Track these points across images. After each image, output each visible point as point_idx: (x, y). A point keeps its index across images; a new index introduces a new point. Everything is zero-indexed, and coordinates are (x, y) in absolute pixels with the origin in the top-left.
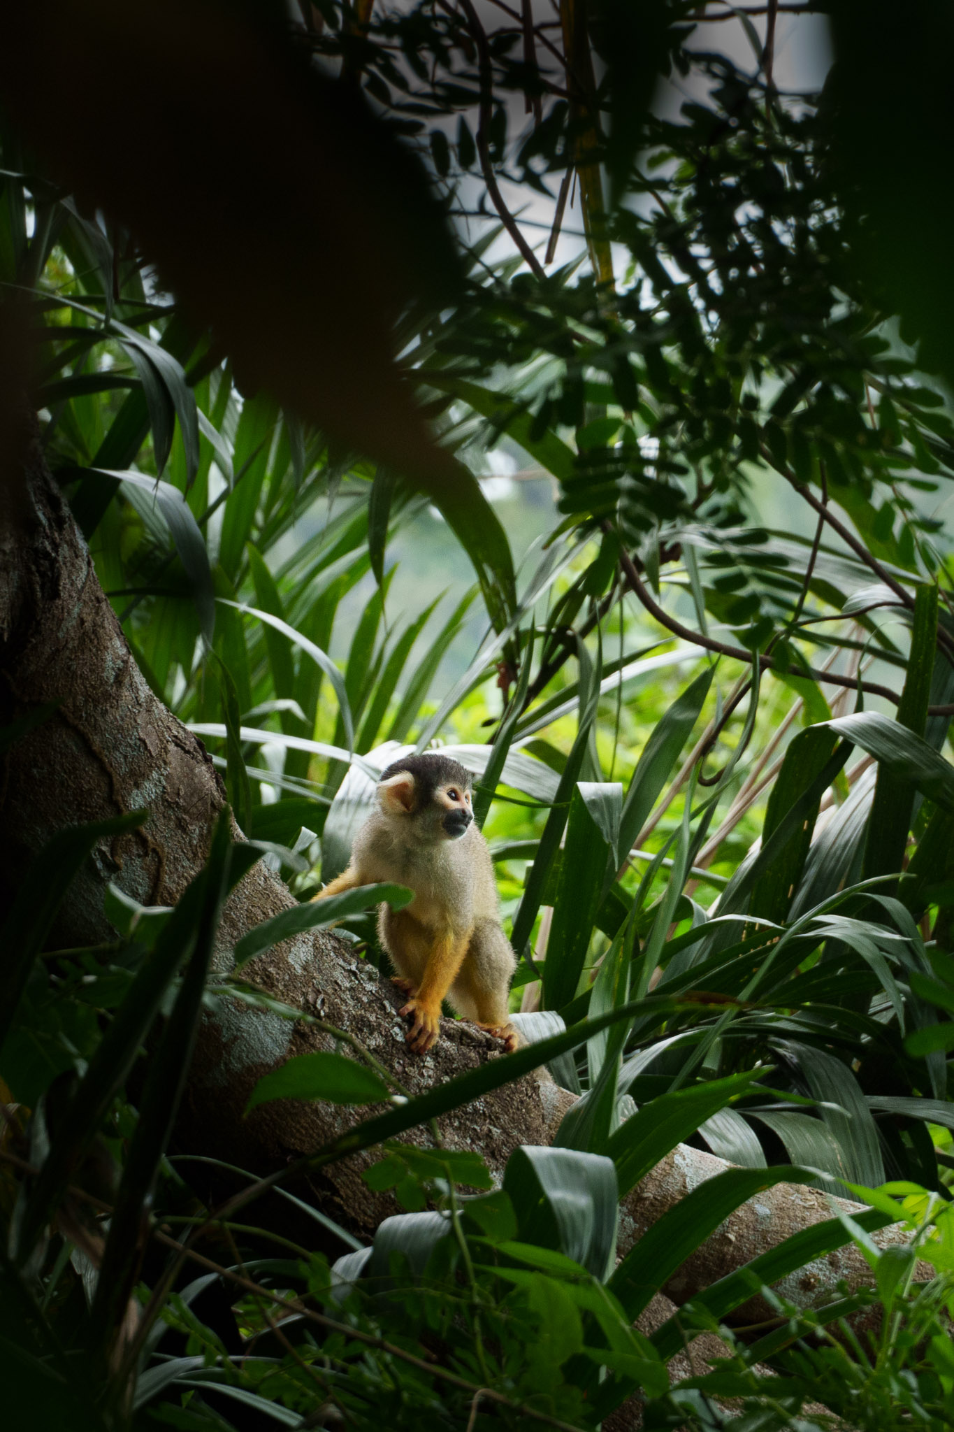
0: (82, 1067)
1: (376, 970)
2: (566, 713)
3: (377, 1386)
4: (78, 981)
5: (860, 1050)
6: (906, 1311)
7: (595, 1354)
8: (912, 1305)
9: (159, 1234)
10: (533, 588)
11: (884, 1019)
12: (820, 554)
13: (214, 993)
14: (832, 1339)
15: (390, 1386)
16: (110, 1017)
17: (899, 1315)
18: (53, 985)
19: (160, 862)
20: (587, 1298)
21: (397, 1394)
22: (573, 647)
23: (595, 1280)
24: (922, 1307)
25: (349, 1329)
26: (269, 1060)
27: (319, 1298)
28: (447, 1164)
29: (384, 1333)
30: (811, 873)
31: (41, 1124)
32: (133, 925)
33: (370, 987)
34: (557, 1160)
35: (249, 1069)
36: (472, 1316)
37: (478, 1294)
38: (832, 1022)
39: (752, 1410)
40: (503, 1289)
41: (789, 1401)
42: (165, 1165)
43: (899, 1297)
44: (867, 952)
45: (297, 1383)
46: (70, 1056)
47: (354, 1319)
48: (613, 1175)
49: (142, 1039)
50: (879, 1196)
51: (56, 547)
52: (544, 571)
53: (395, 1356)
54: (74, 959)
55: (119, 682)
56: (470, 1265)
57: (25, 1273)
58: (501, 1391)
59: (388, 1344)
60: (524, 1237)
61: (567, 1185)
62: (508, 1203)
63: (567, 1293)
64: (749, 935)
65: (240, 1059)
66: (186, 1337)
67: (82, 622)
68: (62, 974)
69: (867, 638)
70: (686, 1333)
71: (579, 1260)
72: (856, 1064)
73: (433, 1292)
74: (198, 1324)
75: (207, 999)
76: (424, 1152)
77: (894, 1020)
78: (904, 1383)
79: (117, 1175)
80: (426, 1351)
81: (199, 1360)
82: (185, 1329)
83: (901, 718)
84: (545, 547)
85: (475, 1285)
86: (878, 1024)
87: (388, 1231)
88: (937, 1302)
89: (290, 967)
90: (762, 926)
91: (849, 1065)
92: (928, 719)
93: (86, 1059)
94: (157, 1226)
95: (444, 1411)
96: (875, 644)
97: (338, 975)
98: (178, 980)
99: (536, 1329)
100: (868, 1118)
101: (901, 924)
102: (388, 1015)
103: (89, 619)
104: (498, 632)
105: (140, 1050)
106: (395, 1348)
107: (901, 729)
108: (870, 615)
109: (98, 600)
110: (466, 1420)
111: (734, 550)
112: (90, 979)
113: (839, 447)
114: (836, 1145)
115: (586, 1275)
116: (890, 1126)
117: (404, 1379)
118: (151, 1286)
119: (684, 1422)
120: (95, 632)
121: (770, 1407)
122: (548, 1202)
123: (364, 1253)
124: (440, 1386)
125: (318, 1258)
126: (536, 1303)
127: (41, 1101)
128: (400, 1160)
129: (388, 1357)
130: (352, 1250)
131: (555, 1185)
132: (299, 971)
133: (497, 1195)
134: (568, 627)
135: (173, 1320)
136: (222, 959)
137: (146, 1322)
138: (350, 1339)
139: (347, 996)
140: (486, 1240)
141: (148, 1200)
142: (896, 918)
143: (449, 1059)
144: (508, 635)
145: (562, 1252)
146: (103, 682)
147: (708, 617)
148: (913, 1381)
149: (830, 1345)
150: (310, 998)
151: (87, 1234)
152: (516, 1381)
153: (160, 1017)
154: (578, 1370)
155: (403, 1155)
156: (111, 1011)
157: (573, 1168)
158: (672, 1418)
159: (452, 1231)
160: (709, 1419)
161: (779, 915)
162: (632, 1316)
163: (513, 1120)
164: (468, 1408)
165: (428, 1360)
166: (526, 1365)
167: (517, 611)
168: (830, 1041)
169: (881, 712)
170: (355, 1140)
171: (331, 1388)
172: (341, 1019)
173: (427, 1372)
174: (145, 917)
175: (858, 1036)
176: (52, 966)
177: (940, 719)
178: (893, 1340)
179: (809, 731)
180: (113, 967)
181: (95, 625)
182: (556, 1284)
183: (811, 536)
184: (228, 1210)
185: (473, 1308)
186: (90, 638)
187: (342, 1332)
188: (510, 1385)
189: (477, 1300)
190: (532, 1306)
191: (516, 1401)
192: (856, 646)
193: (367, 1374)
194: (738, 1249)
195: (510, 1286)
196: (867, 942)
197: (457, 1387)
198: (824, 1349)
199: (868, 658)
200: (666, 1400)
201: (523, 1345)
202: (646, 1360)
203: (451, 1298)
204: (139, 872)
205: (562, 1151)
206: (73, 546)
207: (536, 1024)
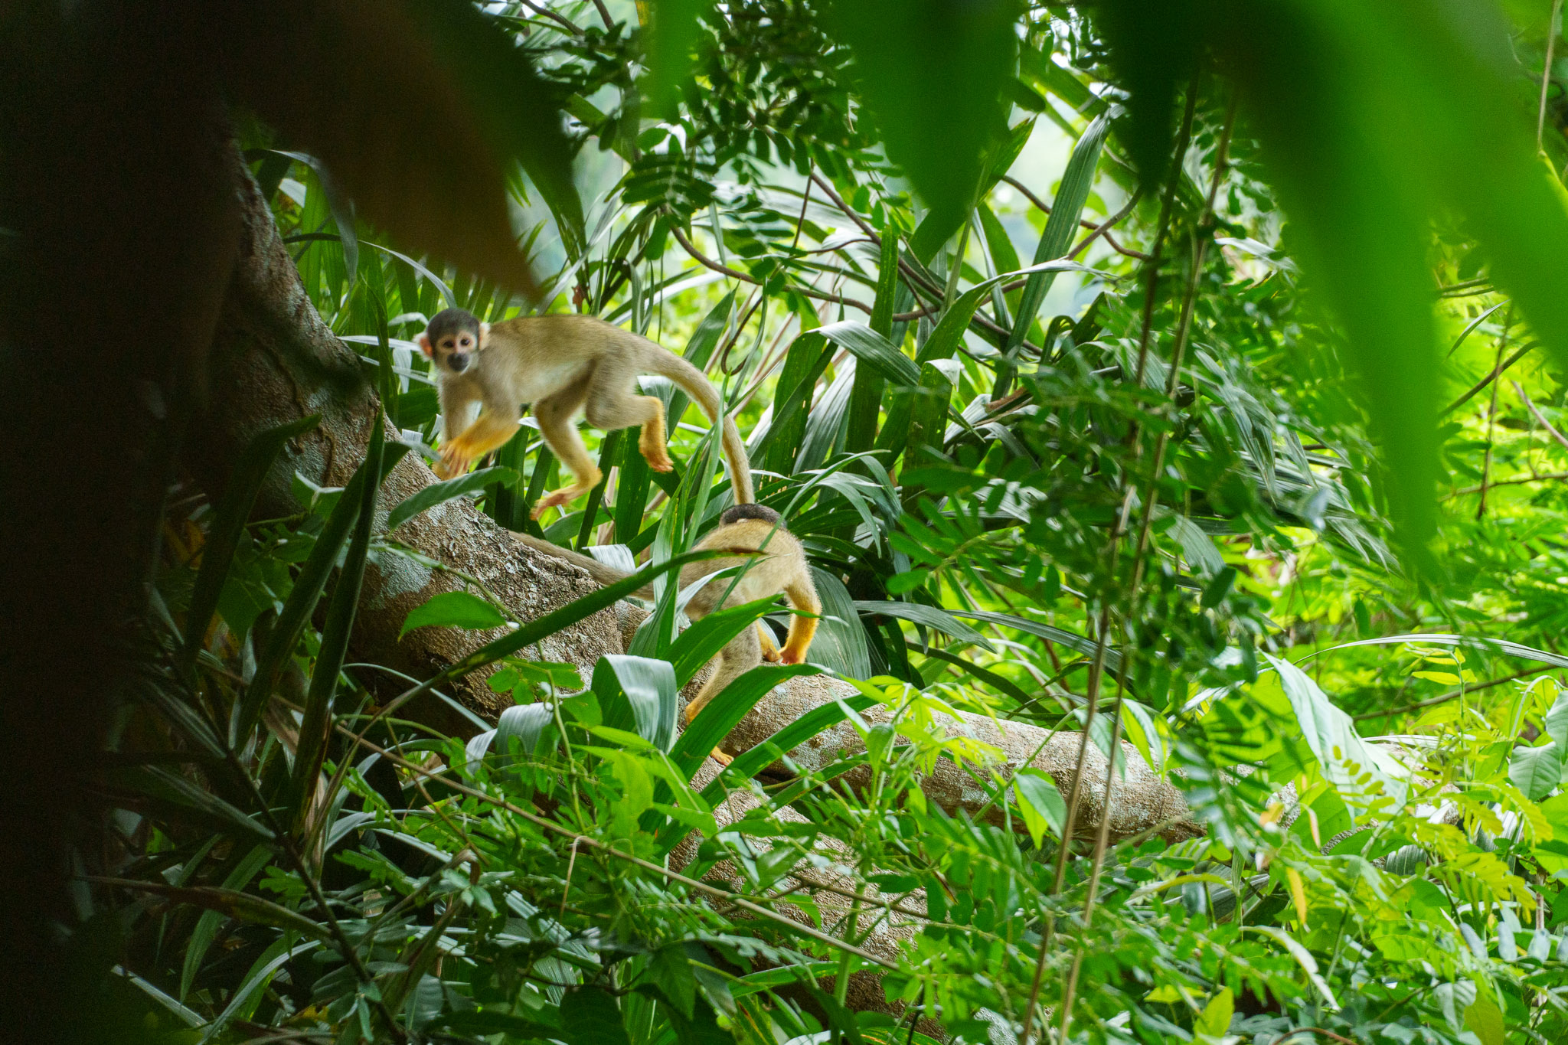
0: (279, 607)
1: (492, 521)
2: (624, 321)
3: (502, 834)
4: (274, 543)
5: (848, 568)
6: (889, 771)
7: (662, 808)
8: (894, 767)
9: (339, 727)
10: (598, 230)
11: (865, 545)
12: (809, 203)
13: (375, 549)
14: (835, 794)
15: (511, 833)
16: (300, 569)
17: (884, 774)
18: (256, 546)
19: (332, 447)
20: (655, 767)
21: (517, 840)
22: (628, 274)
23: (661, 752)
24: (900, 768)
25: (482, 794)
26: (416, 589)
27: (458, 772)
28: (549, 672)
29: (506, 796)
30: (808, 439)
31: (250, 648)
32: (313, 502)
33: (488, 534)
34: (631, 664)
35: (401, 596)
36: (571, 783)
37: (575, 765)
38: (827, 547)
39: (778, 846)
40: (593, 763)
41: (805, 839)
42: (343, 678)
43: (883, 762)
44: (852, 496)
45: (445, 833)
46: (270, 599)
47: (484, 786)
48: (673, 675)
49: (323, 586)
50: (867, 686)
51: (250, 217)
52: (605, 217)
53: (514, 812)
54: (271, 527)
55: (298, 315)
56: (568, 745)
57: (241, 759)
58: (593, 836)
59: (509, 804)
60: (607, 723)
61: (639, 684)
62: (595, 699)
63: (640, 763)
64: (765, 485)
65: (394, 589)
66: (362, 800)
67: (271, 272)
68: (263, 538)
69: (844, 265)
70: (728, 791)
71: (649, 739)
72: (846, 577)
73: (541, 766)
74: (371, 790)
75: (370, 555)
76: (532, 663)
77: (873, 546)
78: (888, 825)
79: (307, 686)
80: (537, 809)
81: (373, 814)
82: (361, 794)
83: (873, 325)
84: (606, 201)
85: (573, 760)
86: (859, 548)
87: (508, 717)
88: (912, 764)
89: (429, 521)
90: (774, 478)
91: (840, 578)
92: (892, 324)
93: (282, 600)
94: (337, 722)
95: (551, 852)
96: (849, 269)
97: (465, 525)
98: (349, 541)
99: (620, 792)
100: (856, 616)
101: (877, 475)
102: (502, 554)
103: (275, 269)
104: (573, 264)
105: (322, 592)
106: (514, 807)
107: (874, 334)
108: (845, 248)
109: (282, 256)
110: (568, 858)
111: (753, 227)
112: (284, 541)
113: (830, 147)
114: (835, 639)
115: (654, 749)
116: (871, 623)
117: (520, 828)
118: (337, 762)
119: (727, 856)
120: (280, 279)
121: (791, 845)
122: (624, 695)
123: (491, 734)
124: (548, 833)
125: (456, 742)
126: (617, 772)
127: (249, 630)
128: (515, 670)
129: (509, 814)
130: (481, 731)
131: (630, 684)
132: (436, 524)
133: (587, 693)
134: (624, 259)
135: (353, 787)
136: (380, 516)
137: (331, 793)
138: (481, 801)
139: (472, 541)
140: (579, 725)
141: (330, 704)
142: (874, 471)
143: (548, 585)
144: (580, 264)
145: (636, 732)
146: (287, 315)
147: (726, 250)
148: (896, 824)
149: (834, 798)
150: (445, 543)
151: (286, 729)
152: (604, 829)
153: (336, 568)
154: (648, 820)
155: (518, 667)
156: (299, 564)
157: (643, 670)
158: (719, 853)
159: (554, 721)
160: (747, 854)
161: (786, 471)
162: (689, 778)
163: (596, 629)
164: (569, 849)
165: (539, 815)
166: (611, 817)
167: (586, 247)
168: (826, 561)
169: (858, 321)
170: (482, 657)
171: (469, 835)
172: (467, 558)
173: (539, 824)
174: (322, 495)
175: (846, 557)
176: (255, 532)
177: (901, 324)
178: (880, 794)
179: (805, 335)
180: (300, 533)
181: (280, 274)
182: (631, 757)
183: (803, 191)
184: (389, 710)
185: (571, 777)
186: (278, 283)
187: (475, 796)
188: (600, 832)
189: (574, 771)
190: (614, 775)
191: (605, 845)
192: (836, 270)
193: (495, 825)
194: (764, 718)
195: (598, 760)
196: (851, 488)
197: (560, 834)
198: (830, 801)
199: (843, 278)
200: (714, 839)
201: (608, 802)
202: (700, 812)
203: (554, 770)
204: (317, 454)
205: (635, 658)
206: (262, 216)
207: (610, 553)
